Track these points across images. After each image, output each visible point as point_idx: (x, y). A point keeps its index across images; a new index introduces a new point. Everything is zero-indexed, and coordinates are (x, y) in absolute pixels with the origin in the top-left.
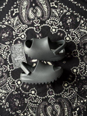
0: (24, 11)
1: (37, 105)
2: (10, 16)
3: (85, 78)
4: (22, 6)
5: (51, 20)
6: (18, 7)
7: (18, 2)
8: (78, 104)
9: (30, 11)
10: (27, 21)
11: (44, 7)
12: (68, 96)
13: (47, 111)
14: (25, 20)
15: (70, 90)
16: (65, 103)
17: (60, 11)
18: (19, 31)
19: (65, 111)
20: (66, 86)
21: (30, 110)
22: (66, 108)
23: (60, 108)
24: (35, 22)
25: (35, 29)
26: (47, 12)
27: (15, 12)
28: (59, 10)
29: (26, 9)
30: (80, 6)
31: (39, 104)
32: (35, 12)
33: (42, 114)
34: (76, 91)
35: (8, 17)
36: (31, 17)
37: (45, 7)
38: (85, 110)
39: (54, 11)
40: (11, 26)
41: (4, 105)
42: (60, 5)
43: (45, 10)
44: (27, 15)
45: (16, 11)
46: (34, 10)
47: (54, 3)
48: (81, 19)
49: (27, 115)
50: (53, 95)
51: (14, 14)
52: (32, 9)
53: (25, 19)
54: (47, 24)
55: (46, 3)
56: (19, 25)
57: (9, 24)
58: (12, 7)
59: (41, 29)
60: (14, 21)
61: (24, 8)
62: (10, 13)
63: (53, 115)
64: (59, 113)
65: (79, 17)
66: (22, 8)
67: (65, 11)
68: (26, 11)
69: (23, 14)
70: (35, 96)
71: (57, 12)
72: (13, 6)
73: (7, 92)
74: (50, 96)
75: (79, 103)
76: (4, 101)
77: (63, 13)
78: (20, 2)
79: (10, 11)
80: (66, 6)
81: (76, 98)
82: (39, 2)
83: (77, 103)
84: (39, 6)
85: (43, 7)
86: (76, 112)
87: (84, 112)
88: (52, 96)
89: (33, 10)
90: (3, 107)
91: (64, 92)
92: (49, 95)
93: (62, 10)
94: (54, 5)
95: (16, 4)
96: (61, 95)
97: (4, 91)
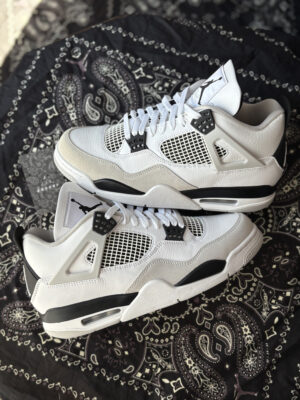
0: (71, 108)
1: (170, 340)
2: (39, 129)
4: (63, 96)
6: (54, 101)
7: (49, 88)
8: (274, 307)
9: (87, 103)
11: (120, 86)
12: (242, 296)
13: (199, 348)
15: (243, 278)
16: (239, 316)
17: (162, 85)
19: (246, 335)
21: (156, 357)
22: (247, 327)
23: (231, 331)
26: (129, 96)
27: (50, 117)
28: (159, 83)
29: (75, 100)
32: (99, 103)
33: (190, 359)
34: (257, 278)
35: (34, 134)
36: (94, 120)
39: (146, 89)
41: (84, 364)
42: (158, 71)
43: (125, 93)
45: (52, 112)
46: (97, 98)
47: (141, 69)
49: (151, 372)
51: (48, 123)
52: (89, 97)
55: (121, 74)
58: (38, 106)
61: (68, 99)
62: (36, 123)
64: (230, 345)
66: (63, 102)
67: (174, 82)
68: (76, 108)
69: (71, 117)
70: (157, 319)
71: (154, 89)
72: (40, 103)
74: (196, 308)
75: (274, 304)
77: (170, 87)
78: (55, 88)
79: (34, 116)
81: (263, 295)
82: (103, 76)
84: (106, 87)
85: (115, 85)
88: (202, 305)
89: (94, 98)
90: (83, 370)
91: (230, 288)
92: (193, 307)
93: (168, 82)
94: (144, 75)
95: (48, 95)
96: (225, 298)
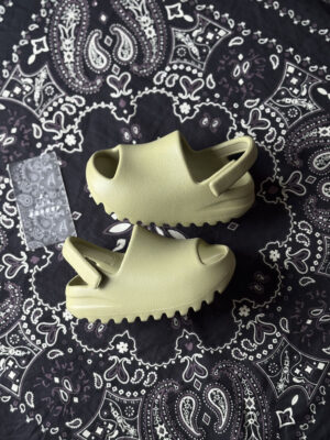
0: (68, 44)
1: (140, 395)
2: (18, 66)
3: (313, 281)
4: (60, 26)
5: (172, 71)
6: (46, 30)
7: (42, 11)
8: (295, 380)
9: (93, 41)
10: (80, 79)
11: (143, 25)
12: (254, 354)
13: (179, 414)
14: (73, 80)
15: (261, 329)
16: (244, 381)
17: (204, 35)
18: (53, 121)
19: (248, 410)
20: (246, 314)
21: (115, 413)
22: (252, 400)
23: (229, 400)
24: (113, 81)
25: (115, 108)
26: (154, 41)
27: (36, 52)
28: (200, 30)
29: (76, 35)
30: (280, 8)
31: (146, 389)
32: (109, 45)
33: (163, 426)
34: (282, 332)
35: (10, 72)
36: (97, 67)
37: (147, 25)
38: (324, 403)
40: (24, 104)
41: (15, 403)
42: (203, 12)
43: (149, 36)
44: (82, 57)
45: (40, 45)
46: (108, 37)
47: (179, 5)
48: (284, 58)
49: (104, 433)
50: (199, 351)
51: (31, 60)
52: (96, 34)
53: (73, 75)
54: (159, 87)
55: (148, 8)
56: (52, 97)
57: (16, 96)
58: (23, 33)
59: (136, 106)
60: (34, 83)
61: (67, 31)
62: (15, 57)
63: (204, 426)
64: (224, 420)
65: (279, 51)
66: (59, 34)
67: (222, 33)
68: (75, 45)
69: (65, 57)
70: (129, 362)
71: (192, 38)
72: (26, 29)
73: (24, 353)
74: (186, 358)
75: (298, 376)
76: (15, 388)
77: (215, 40)
78: (51, 11)
79: (15, 47)
80: (227, 15)
81: (284, 358)
82: (123, 7)
83: (291, 378)
84: (123, 23)
85: (137, 23)
86: (288, 413)
87: (319, 407)
88: (196, 355)
89: (104, 37)
90: (12, 410)
91: (239, 339)
92: (183, 355)
93: (213, 31)
94: (181, 14)
95: (39, 20)
96: (230, 351)
97: (12, 351)
